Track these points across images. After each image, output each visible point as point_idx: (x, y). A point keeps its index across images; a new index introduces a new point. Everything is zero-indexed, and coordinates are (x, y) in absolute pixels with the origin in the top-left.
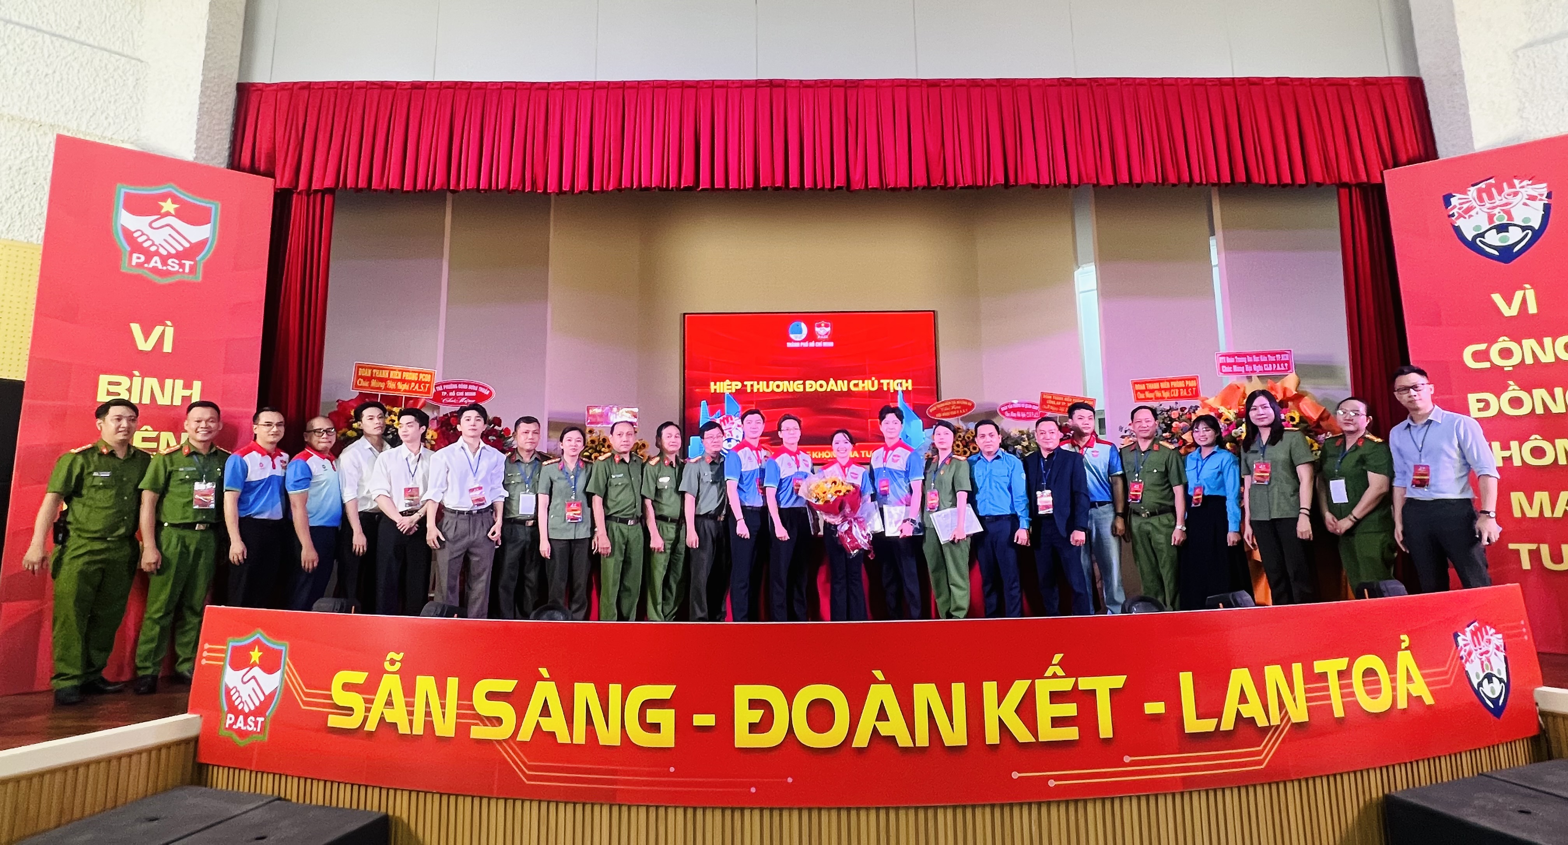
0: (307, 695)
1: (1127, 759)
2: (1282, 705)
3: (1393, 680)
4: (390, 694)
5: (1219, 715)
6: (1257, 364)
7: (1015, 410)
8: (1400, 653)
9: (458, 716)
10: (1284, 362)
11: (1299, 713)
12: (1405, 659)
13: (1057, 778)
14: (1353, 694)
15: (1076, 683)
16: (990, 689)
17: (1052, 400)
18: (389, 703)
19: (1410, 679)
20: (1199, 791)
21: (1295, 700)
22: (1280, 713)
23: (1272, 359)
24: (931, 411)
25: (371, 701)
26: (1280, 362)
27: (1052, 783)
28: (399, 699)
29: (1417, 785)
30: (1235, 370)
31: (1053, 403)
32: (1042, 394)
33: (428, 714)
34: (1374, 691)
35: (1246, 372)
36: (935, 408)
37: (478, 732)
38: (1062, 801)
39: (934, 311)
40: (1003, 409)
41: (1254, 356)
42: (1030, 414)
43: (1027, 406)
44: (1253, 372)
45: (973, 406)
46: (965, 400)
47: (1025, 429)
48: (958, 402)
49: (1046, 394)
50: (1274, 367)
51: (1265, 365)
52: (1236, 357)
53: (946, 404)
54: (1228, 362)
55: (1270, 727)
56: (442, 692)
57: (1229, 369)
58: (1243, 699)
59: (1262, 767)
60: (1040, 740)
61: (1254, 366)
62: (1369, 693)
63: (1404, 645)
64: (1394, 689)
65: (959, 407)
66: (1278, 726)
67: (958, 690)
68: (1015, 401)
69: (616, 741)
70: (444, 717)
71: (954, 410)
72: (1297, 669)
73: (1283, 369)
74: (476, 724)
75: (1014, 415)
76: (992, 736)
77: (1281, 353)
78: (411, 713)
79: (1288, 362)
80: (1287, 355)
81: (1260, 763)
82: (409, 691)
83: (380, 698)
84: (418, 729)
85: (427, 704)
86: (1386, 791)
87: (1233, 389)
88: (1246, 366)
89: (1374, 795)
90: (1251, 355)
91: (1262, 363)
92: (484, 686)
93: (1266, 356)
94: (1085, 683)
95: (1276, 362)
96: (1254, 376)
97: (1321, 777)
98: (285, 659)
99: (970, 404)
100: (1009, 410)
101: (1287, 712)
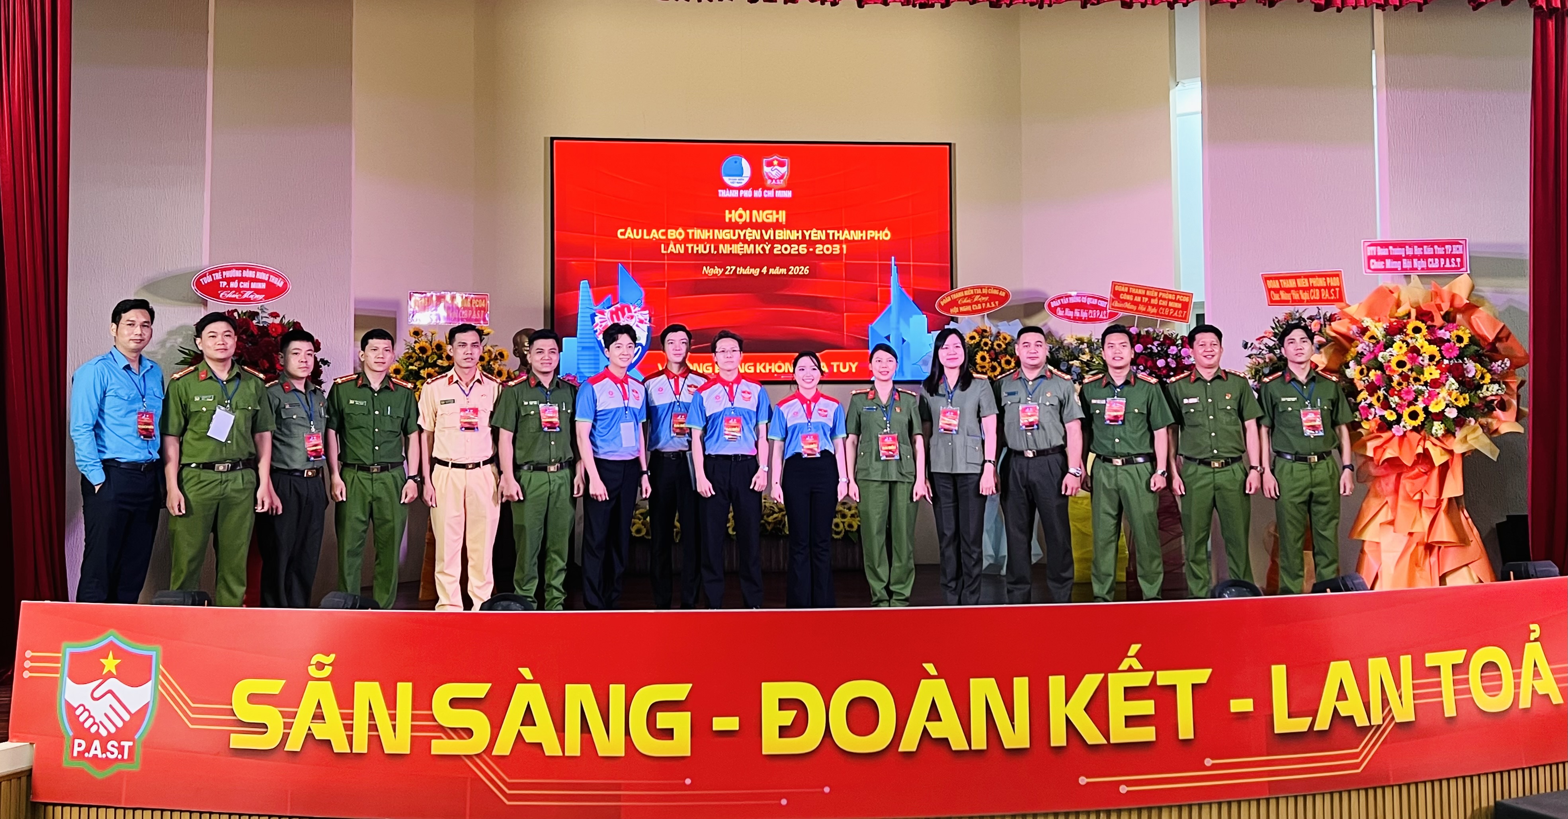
0: (194, 710)
1: (1208, 762)
2: (1385, 702)
3: (1517, 676)
4: (319, 705)
5: (1314, 714)
6: (1419, 258)
7: (1072, 307)
8: (1527, 645)
9: (414, 728)
10: (1456, 256)
11: (1404, 712)
12: (1533, 652)
13: (1128, 783)
14: (1468, 691)
15: (1154, 679)
16: (1057, 684)
17: (1128, 293)
18: (319, 717)
19: (1537, 674)
20: (1287, 798)
21: (1400, 697)
22: (1383, 713)
23: (1440, 251)
24: (942, 303)
25: (294, 715)
26: (1451, 256)
27: (1123, 789)
28: (331, 710)
29: (1535, 792)
30: (1388, 266)
31: (1130, 298)
32: (1114, 284)
33: (373, 727)
34: (1493, 687)
35: (1403, 269)
36: (948, 299)
37: (440, 747)
38: (1134, 809)
39: (950, 144)
40: (1053, 304)
41: (1416, 247)
42: (1094, 313)
43: (1090, 301)
44: (1414, 269)
45: (1007, 296)
46: (995, 288)
47: (1085, 336)
48: (985, 291)
49: (1121, 284)
50: (1442, 263)
51: (1430, 260)
52: (1391, 248)
53: (967, 293)
54: (1379, 254)
55: (1371, 727)
56: (391, 702)
57: (1379, 265)
58: (1342, 695)
59: (1359, 771)
60: (1112, 741)
61: (1415, 260)
62: (1485, 689)
63: (1533, 636)
64: (1517, 686)
65: (986, 299)
66: (1379, 726)
67: (1021, 686)
68: (1074, 293)
69: (619, 750)
70: (395, 731)
71: (977, 303)
72: (1406, 661)
73: (1454, 265)
74: (440, 738)
75: (1069, 313)
76: (1058, 737)
77: (1453, 243)
78: (349, 728)
79: (1461, 256)
80: (1460, 247)
81: (1357, 766)
82: (345, 700)
83: (306, 710)
84: (361, 746)
85: (372, 717)
86: (1499, 798)
87: (1384, 293)
88: (1404, 260)
89: (1484, 804)
90: (1411, 245)
91: (1425, 257)
92: (445, 693)
93: (1432, 247)
94: (1165, 678)
95: (1445, 256)
96: (1414, 276)
97: (1425, 782)
98: (157, 666)
99: (1003, 294)
100: (1063, 307)
101: (1390, 710)
